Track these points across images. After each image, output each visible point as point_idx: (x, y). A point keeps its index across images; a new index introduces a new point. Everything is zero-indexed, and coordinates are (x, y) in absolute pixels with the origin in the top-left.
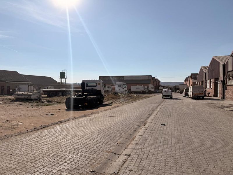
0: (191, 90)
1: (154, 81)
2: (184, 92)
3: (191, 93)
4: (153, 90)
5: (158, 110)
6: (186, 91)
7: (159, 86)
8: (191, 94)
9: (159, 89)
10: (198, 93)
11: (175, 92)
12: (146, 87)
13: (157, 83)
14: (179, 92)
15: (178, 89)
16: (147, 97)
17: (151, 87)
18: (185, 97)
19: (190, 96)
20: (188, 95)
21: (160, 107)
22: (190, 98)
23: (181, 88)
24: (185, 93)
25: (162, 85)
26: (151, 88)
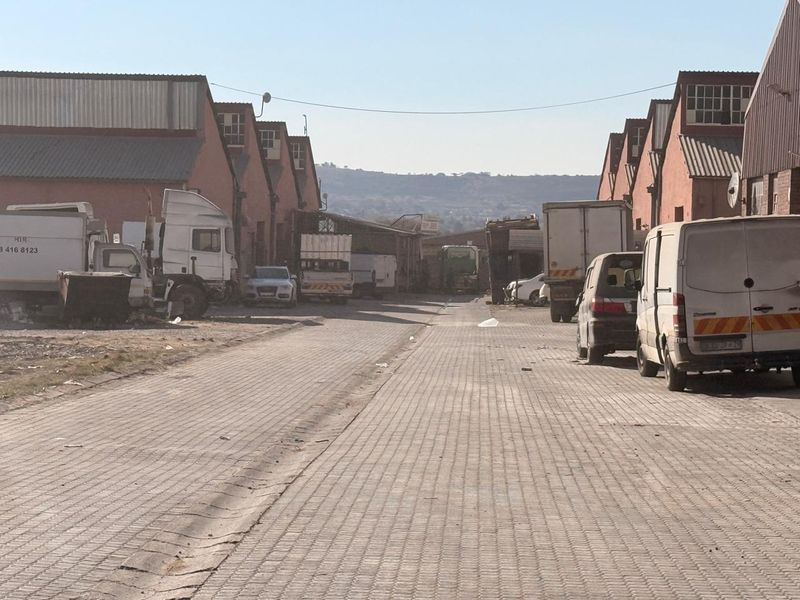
0: (669, 276)
1: (233, 156)
2: (589, 295)
3: (669, 310)
4: (215, 267)
5: (203, 552)
6: (607, 282)
7: (310, 221)
8: (669, 328)
9: (296, 264)
10: (745, 305)
11: (500, 298)
12: (133, 233)
13: (285, 185)
14: (533, 301)
15: (531, 264)
16: (121, 367)
17: (197, 233)
18: (598, 355)
19: (652, 354)
20: (632, 339)
21: (249, 505)
22: (652, 370)
23: (560, 250)
24: (599, 310)
25: (336, 202)
26: (202, 240)
